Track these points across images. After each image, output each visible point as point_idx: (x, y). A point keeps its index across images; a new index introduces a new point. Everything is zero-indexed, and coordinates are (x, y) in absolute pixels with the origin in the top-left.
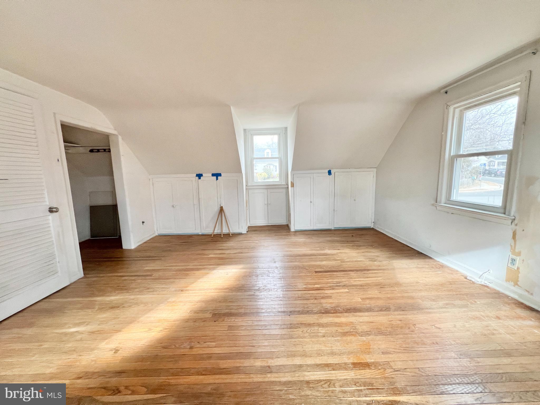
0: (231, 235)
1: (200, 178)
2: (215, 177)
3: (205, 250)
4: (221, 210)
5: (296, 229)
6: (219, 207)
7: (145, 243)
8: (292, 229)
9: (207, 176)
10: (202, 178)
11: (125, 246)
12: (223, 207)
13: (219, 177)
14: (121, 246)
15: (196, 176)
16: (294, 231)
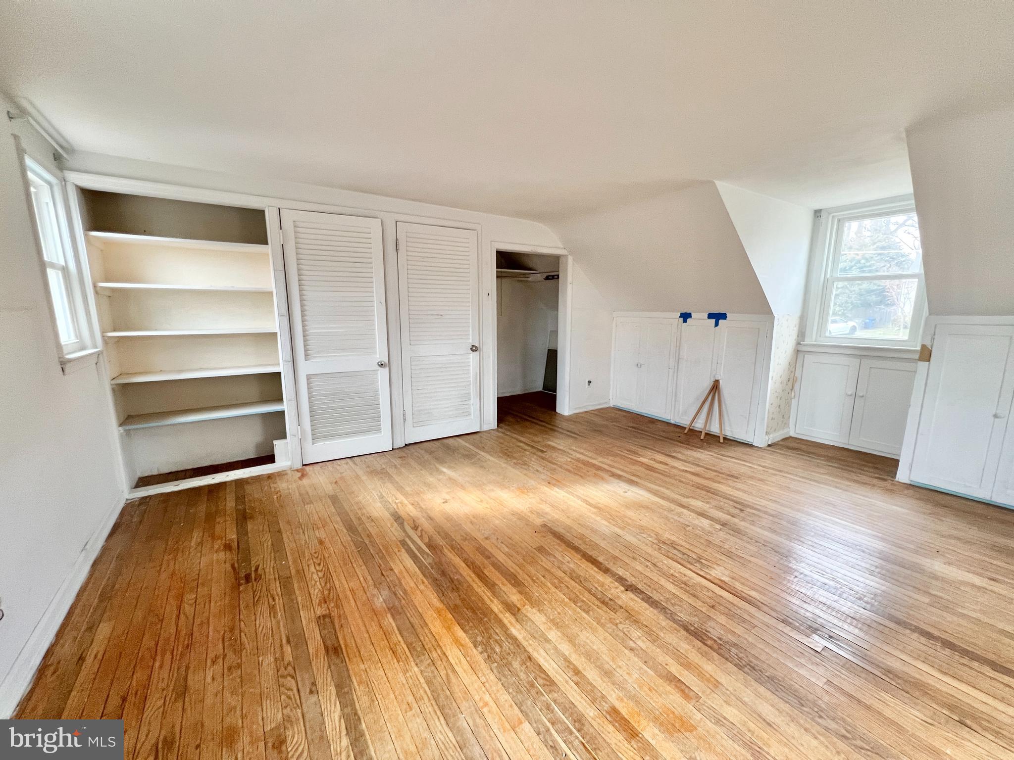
0: (722, 441)
1: (685, 321)
2: (713, 321)
3: (646, 447)
4: (715, 387)
5: (912, 478)
6: (713, 380)
7: (586, 412)
8: (902, 475)
9: (700, 319)
10: (688, 320)
11: (559, 410)
12: (721, 381)
13: (721, 321)
14: (554, 407)
15: (680, 317)
16: (908, 482)
